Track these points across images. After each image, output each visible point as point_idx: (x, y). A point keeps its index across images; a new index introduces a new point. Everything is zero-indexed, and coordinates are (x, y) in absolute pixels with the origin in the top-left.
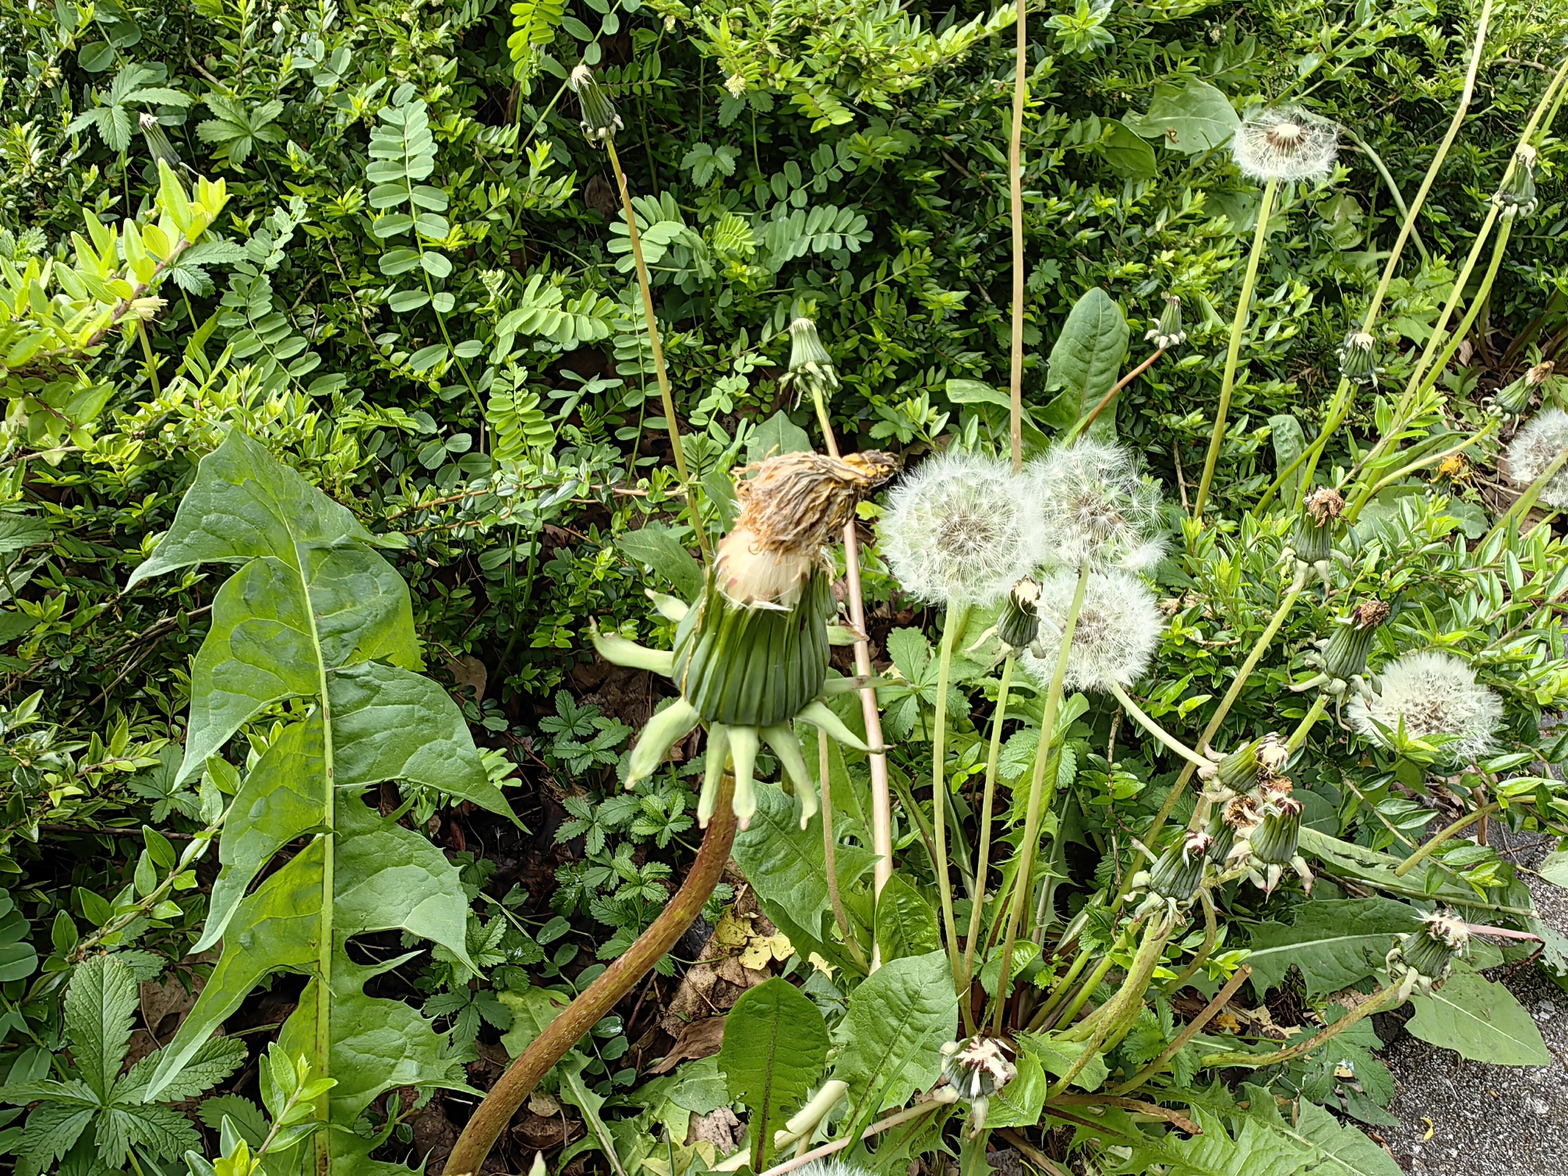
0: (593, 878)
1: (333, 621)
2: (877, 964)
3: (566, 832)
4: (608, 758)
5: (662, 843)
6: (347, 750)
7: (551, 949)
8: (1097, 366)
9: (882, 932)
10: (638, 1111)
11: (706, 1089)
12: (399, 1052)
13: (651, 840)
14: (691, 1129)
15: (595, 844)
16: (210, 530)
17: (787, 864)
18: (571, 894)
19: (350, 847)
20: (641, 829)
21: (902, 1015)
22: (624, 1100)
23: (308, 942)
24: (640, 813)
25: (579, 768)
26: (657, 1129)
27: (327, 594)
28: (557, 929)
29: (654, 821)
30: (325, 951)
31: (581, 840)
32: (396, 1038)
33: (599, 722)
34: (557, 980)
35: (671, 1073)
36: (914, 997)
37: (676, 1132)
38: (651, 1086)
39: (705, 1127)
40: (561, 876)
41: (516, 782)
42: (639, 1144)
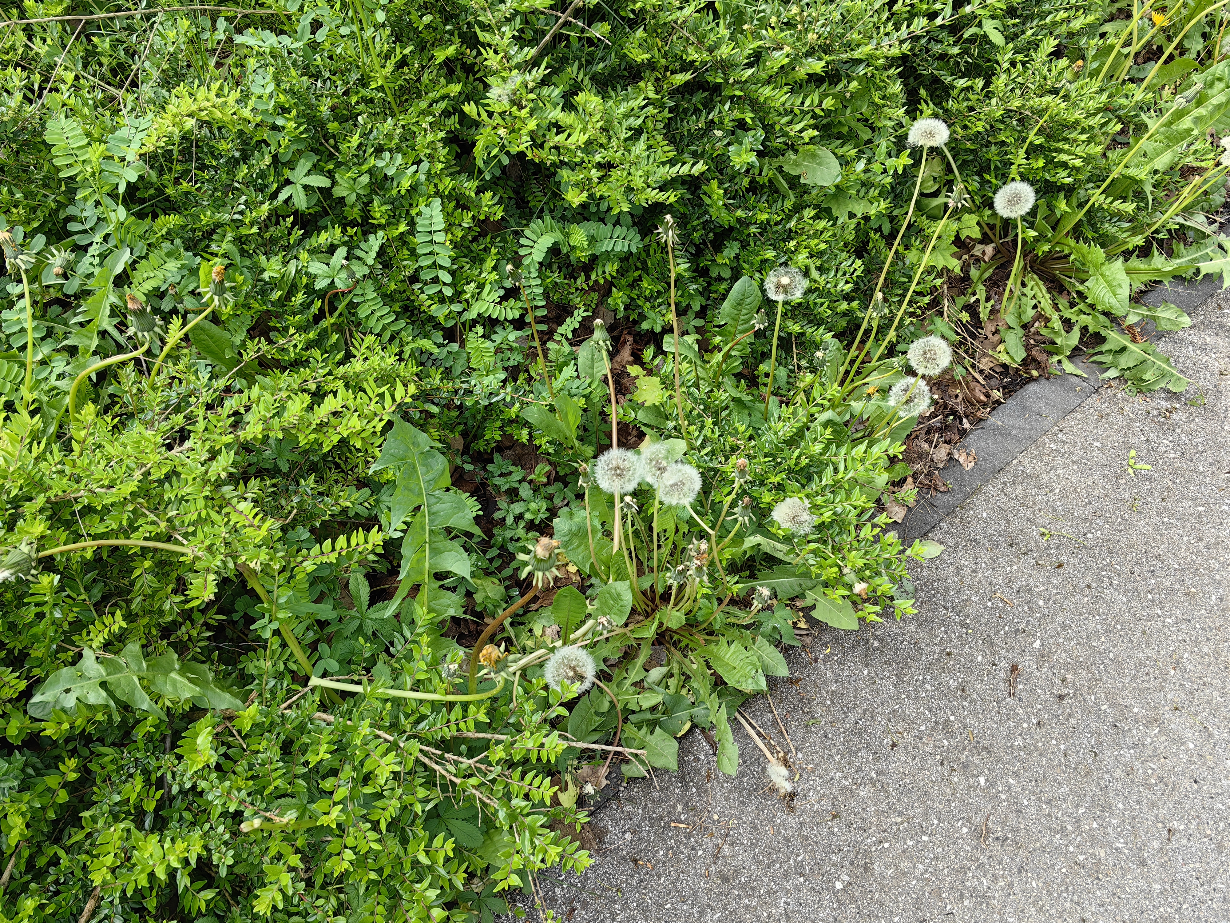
0: (509, 534)
1: (427, 478)
2: (611, 581)
3: (498, 515)
4: (516, 485)
5: (537, 522)
6: (432, 517)
7: (491, 560)
8: (744, 311)
9: (613, 570)
10: (524, 624)
11: (549, 618)
12: (449, 606)
13: (532, 521)
14: (543, 632)
15: (510, 520)
16: (392, 455)
17: (578, 547)
18: (500, 539)
19: (433, 546)
20: (528, 516)
21: (614, 600)
22: (519, 619)
23: (422, 573)
24: (528, 510)
25: (504, 488)
26: (531, 631)
27: (424, 469)
28: (493, 552)
29: (533, 513)
30: (426, 576)
31: (504, 519)
32: (448, 602)
33: (512, 468)
34: (494, 573)
35: (537, 610)
36: (619, 595)
37: (538, 631)
38: (529, 615)
39: (548, 631)
40: (495, 531)
41: (481, 513)
42: (524, 635)
